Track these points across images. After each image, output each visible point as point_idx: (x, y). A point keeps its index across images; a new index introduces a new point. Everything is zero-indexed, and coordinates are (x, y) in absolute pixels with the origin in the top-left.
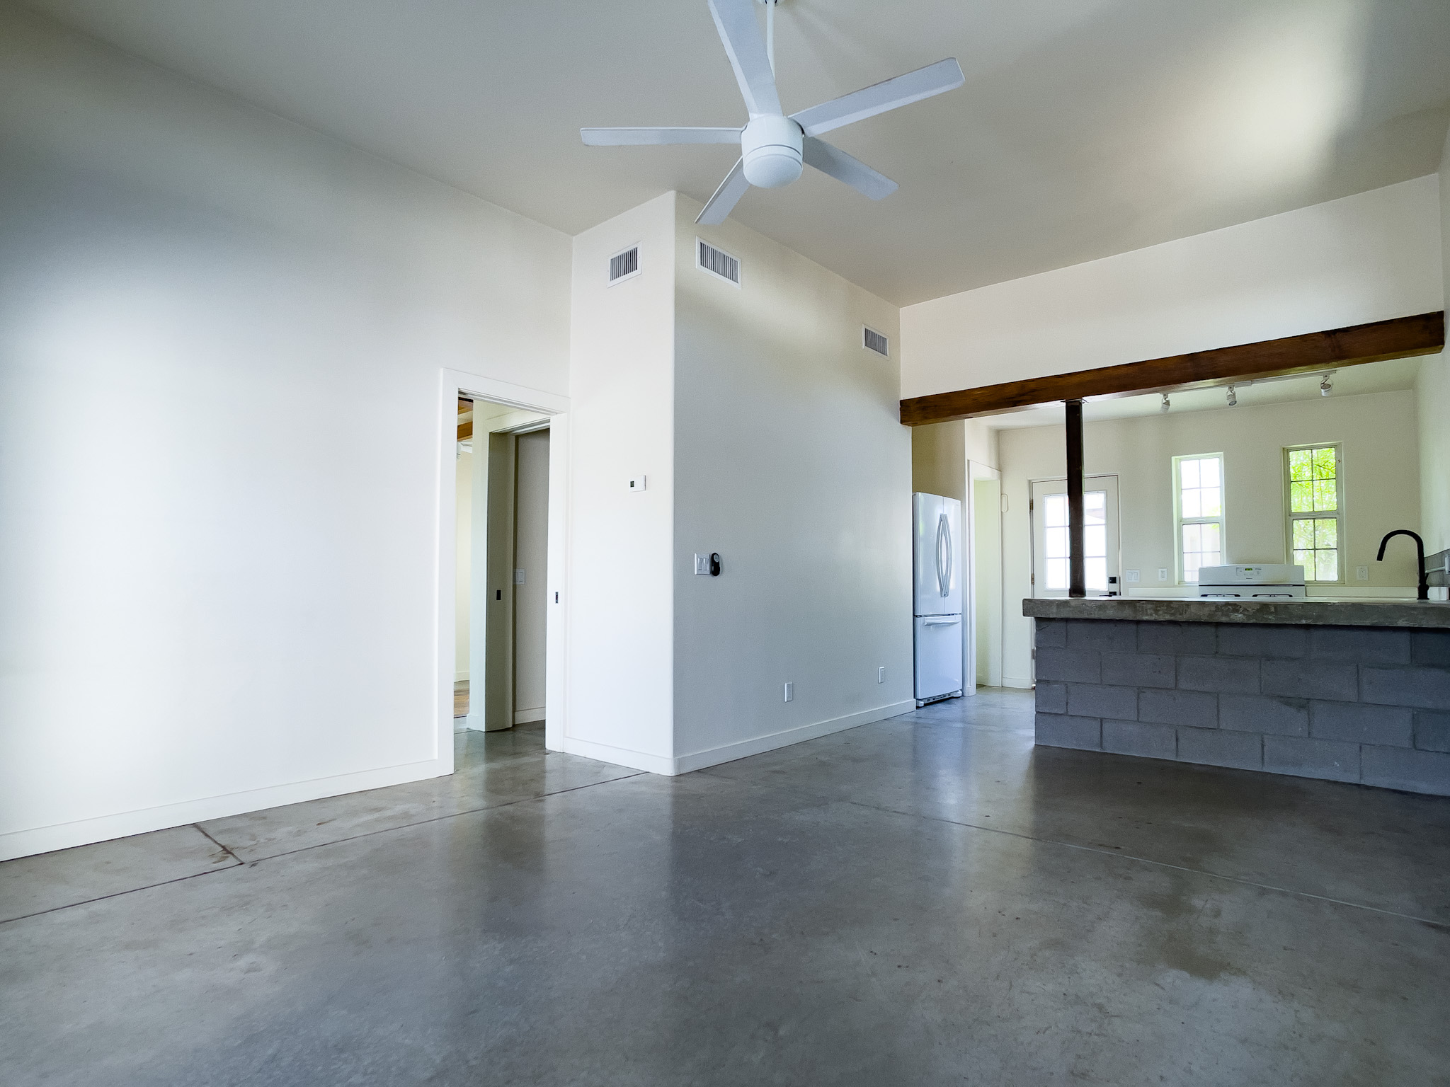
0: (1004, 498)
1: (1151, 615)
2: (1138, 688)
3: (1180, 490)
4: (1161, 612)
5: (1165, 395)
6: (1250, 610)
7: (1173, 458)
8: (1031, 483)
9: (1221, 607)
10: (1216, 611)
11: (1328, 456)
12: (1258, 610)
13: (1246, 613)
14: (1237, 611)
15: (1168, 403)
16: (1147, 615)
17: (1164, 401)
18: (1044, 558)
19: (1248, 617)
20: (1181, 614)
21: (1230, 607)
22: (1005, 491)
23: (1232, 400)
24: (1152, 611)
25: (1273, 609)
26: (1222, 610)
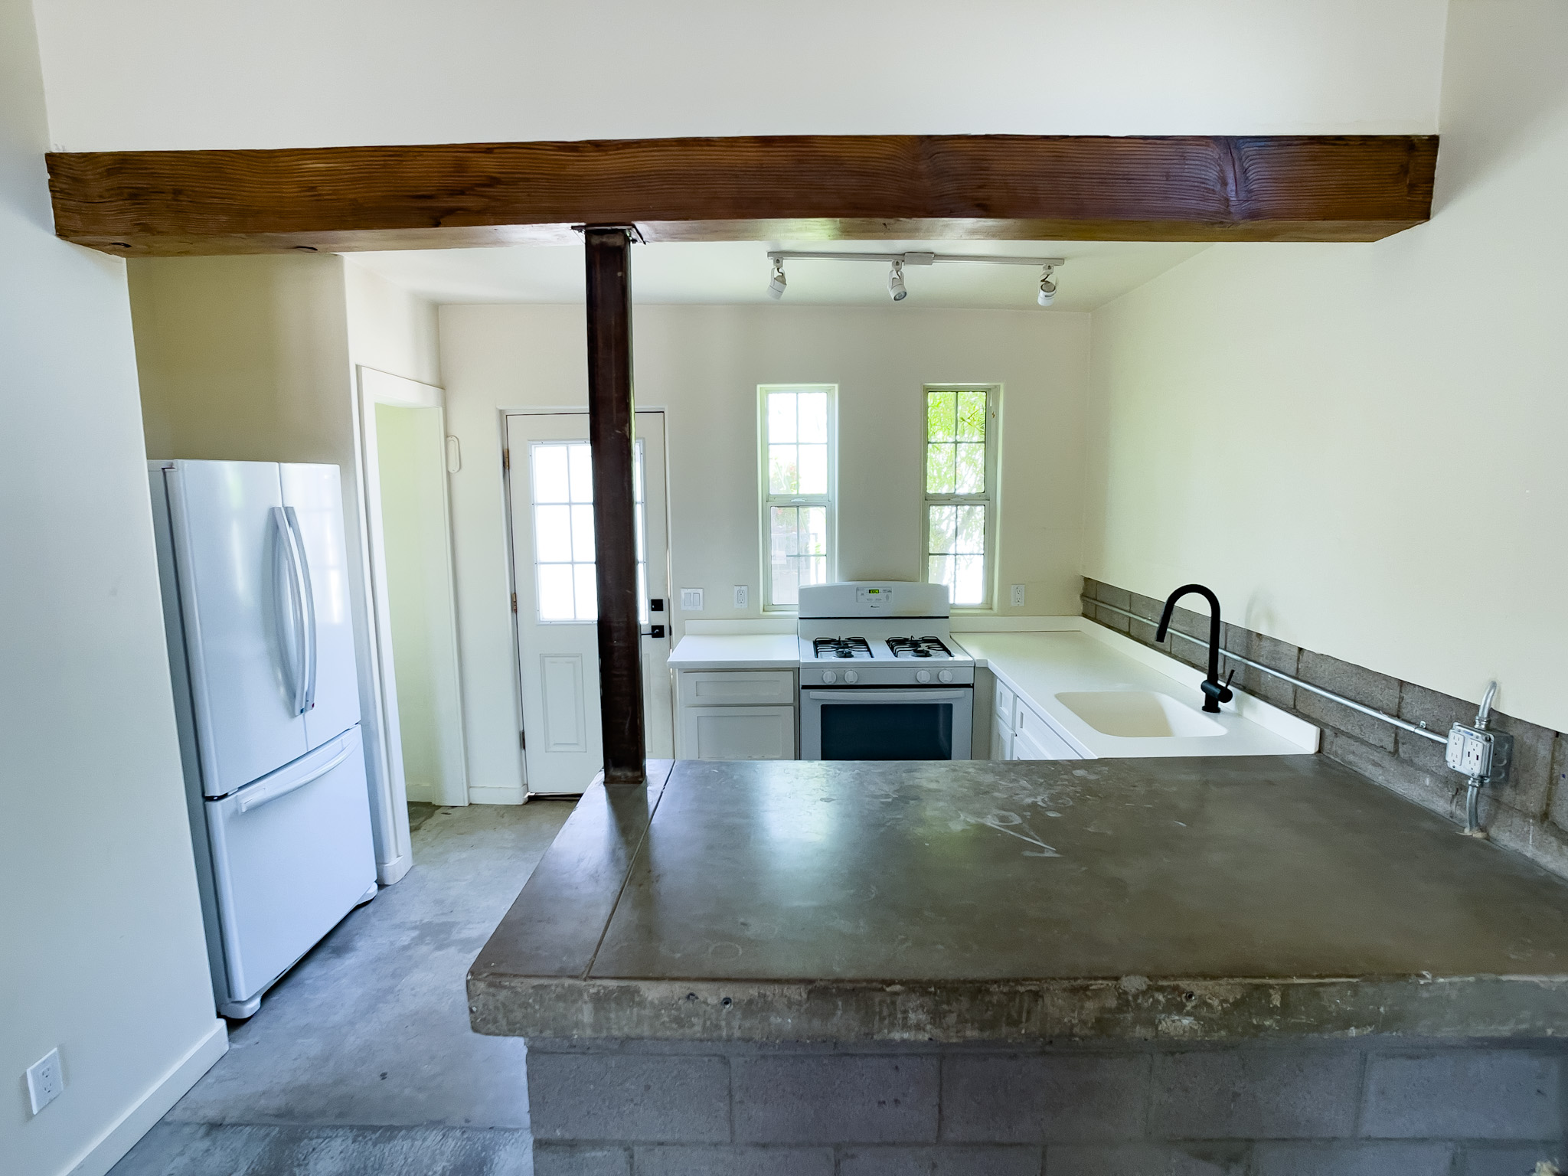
0: (453, 446)
1: (919, 1027)
2: (838, 1147)
3: (766, 445)
4: (952, 1019)
5: (778, 261)
6: (1215, 1002)
7: (759, 386)
8: (503, 417)
9: (1136, 997)
10: (1120, 1009)
11: (973, 403)
12: (1236, 1004)
13: (1204, 1011)
14: (1180, 1009)
15: (782, 279)
16: (905, 1027)
17: (777, 274)
18: (533, 564)
19: (1209, 1024)
20: (1015, 1023)
21: (1161, 998)
22: (454, 430)
23: (898, 290)
24: (923, 1017)
25: (1276, 1000)
26: (1138, 1007)
